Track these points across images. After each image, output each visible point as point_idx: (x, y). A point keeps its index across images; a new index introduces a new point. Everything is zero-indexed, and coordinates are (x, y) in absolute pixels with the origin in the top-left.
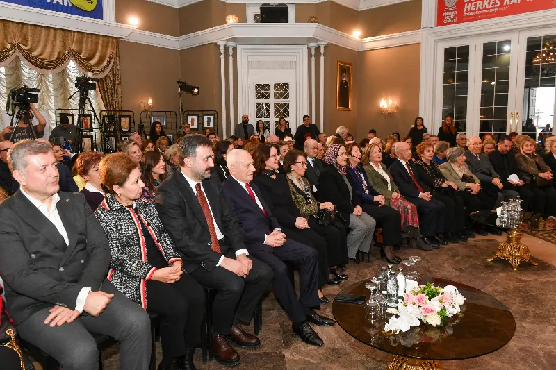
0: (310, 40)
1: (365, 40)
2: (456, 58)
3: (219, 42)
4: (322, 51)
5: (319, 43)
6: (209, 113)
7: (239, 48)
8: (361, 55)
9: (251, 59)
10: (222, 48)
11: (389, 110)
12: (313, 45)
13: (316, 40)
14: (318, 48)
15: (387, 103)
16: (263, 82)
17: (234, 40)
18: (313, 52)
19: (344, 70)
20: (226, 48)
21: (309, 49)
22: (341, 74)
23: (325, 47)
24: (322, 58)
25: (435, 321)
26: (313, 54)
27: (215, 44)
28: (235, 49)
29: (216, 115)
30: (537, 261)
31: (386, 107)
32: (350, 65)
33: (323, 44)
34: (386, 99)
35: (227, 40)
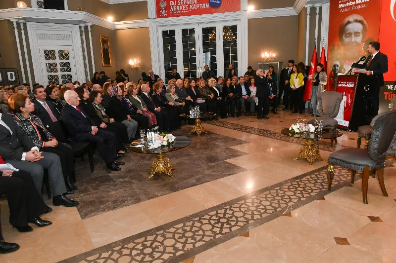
0: (80, 22)
1: (116, 23)
2: (169, 36)
3: (12, 20)
4: (89, 29)
5: (87, 24)
6: (10, 70)
7: (28, 24)
8: (114, 32)
9: (38, 32)
10: (15, 24)
11: (135, 66)
12: (82, 25)
13: (85, 22)
14: (86, 27)
15: (133, 62)
16: (49, 48)
17: (24, 19)
18: (83, 29)
19: (104, 42)
20: (18, 24)
21: (80, 27)
22: (103, 45)
23: (91, 27)
24: (90, 33)
25: (165, 143)
26: (83, 31)
27: (9, 20)
28: (25, 25)
29: (16, 71)
30: (207, 132)
31: (133, 64)
32: (108, 38)
33: (89, 25)
34: (132, 59)
35: (19, 19)
